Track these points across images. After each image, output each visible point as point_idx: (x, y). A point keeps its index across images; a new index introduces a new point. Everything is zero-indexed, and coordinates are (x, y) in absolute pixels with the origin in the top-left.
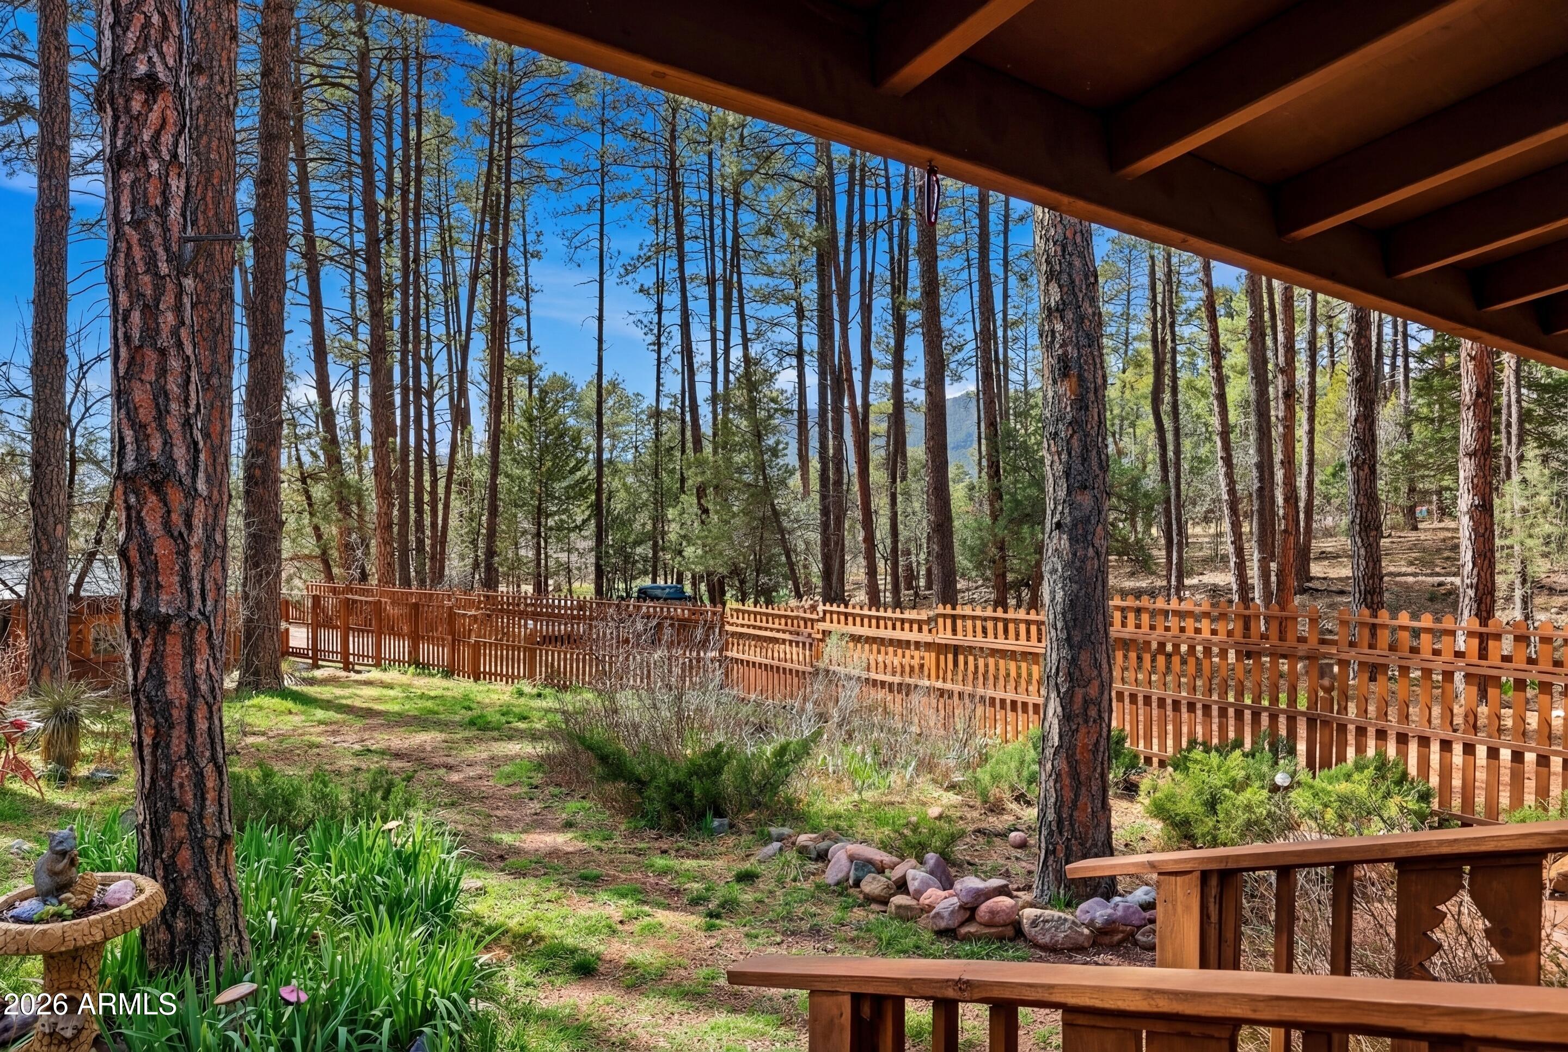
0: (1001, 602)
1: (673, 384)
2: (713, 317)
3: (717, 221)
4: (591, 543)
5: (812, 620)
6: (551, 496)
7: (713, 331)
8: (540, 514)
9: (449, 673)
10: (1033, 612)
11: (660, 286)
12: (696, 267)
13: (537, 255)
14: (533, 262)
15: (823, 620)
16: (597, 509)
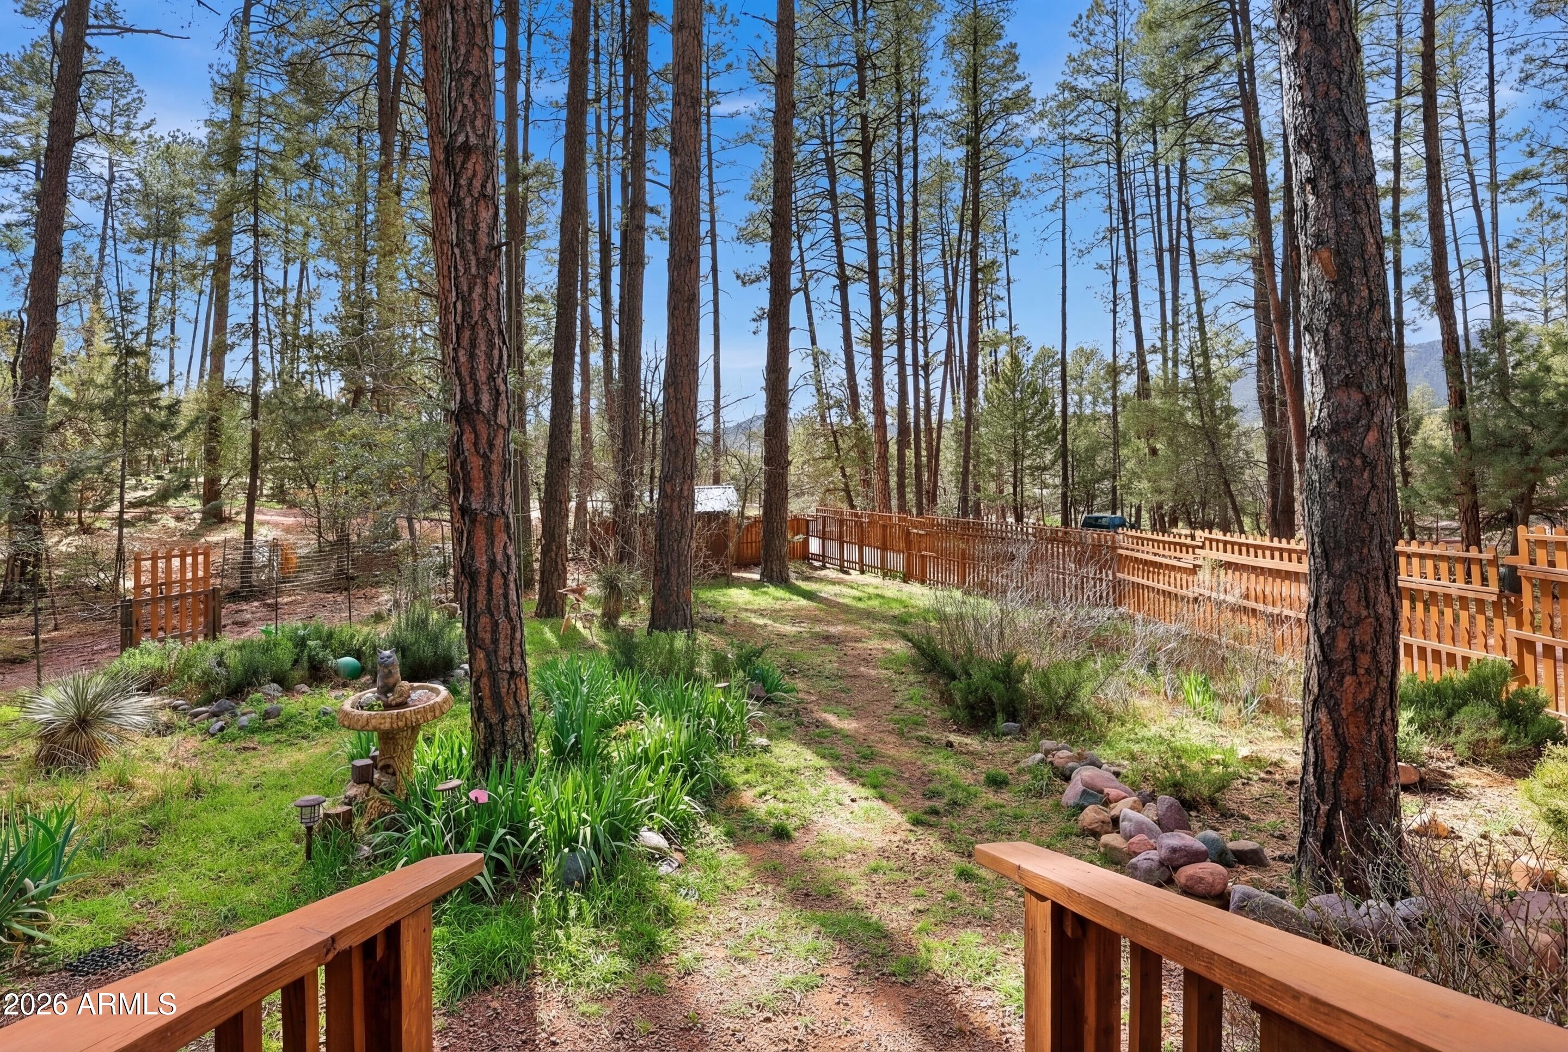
0: (1472, 540)
1: (1128, 344)
2: (1162, 282)
3: (1163, 200)
4: (1058, 481)
5: (1194, 547)
6: (1026, 443)
7: (1162, 294)
8: (1016, 456)
9: (906, 579)
10: (1473, 549)
11: (1116, 262)
12: (1145, 244)
13: (1015, 253)
14: (1013, 259)
15: (1202, 547)
16: (1063, 453)
